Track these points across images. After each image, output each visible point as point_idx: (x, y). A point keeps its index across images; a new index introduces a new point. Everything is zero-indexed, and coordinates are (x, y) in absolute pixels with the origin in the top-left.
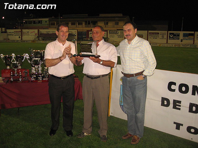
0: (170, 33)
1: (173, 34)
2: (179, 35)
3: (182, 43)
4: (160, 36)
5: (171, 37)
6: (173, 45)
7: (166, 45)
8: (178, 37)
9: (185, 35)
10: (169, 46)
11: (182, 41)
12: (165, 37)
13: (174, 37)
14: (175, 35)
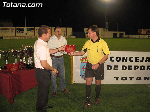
0: (17, 29)
1: (19, 29)
2: (24, 30)
3: (27, 35)
4: (10, 31)
5: (18, 31)
6: (20, 38)
7: (15, 38)
8: (23, 31)
9: (28, 30)
10: (18, 38)
11: (26, 34)
12: (14, 31)
13: (20, 31)
14: (21, 30)
